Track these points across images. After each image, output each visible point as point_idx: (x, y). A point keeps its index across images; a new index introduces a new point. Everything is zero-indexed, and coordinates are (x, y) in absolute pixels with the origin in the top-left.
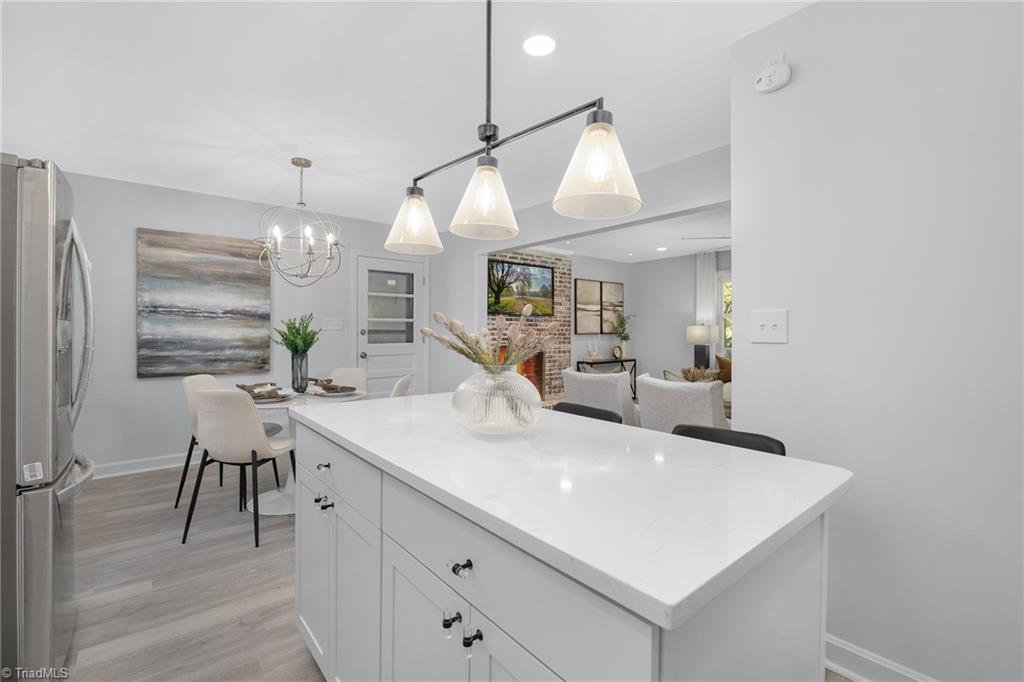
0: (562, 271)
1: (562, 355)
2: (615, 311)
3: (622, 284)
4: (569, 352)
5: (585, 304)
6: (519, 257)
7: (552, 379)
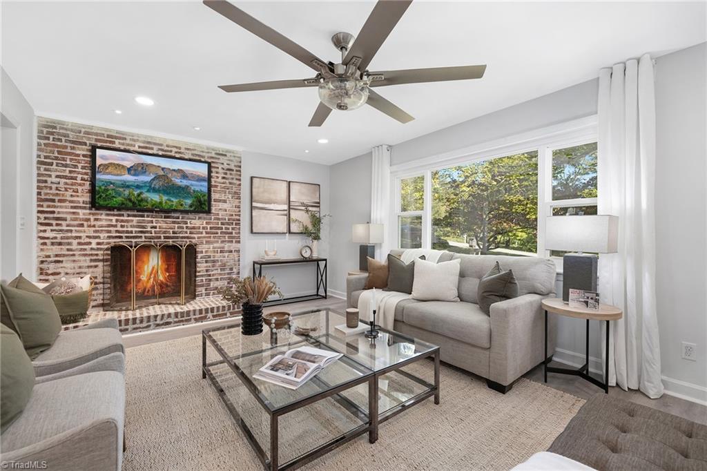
0: (226, 166)
1: (226, 254)
2: (307, 211)
3: (319, 185)
4: (238, 251)
5: (266, 203)
6: (156, 147)
7: (210, 280)
